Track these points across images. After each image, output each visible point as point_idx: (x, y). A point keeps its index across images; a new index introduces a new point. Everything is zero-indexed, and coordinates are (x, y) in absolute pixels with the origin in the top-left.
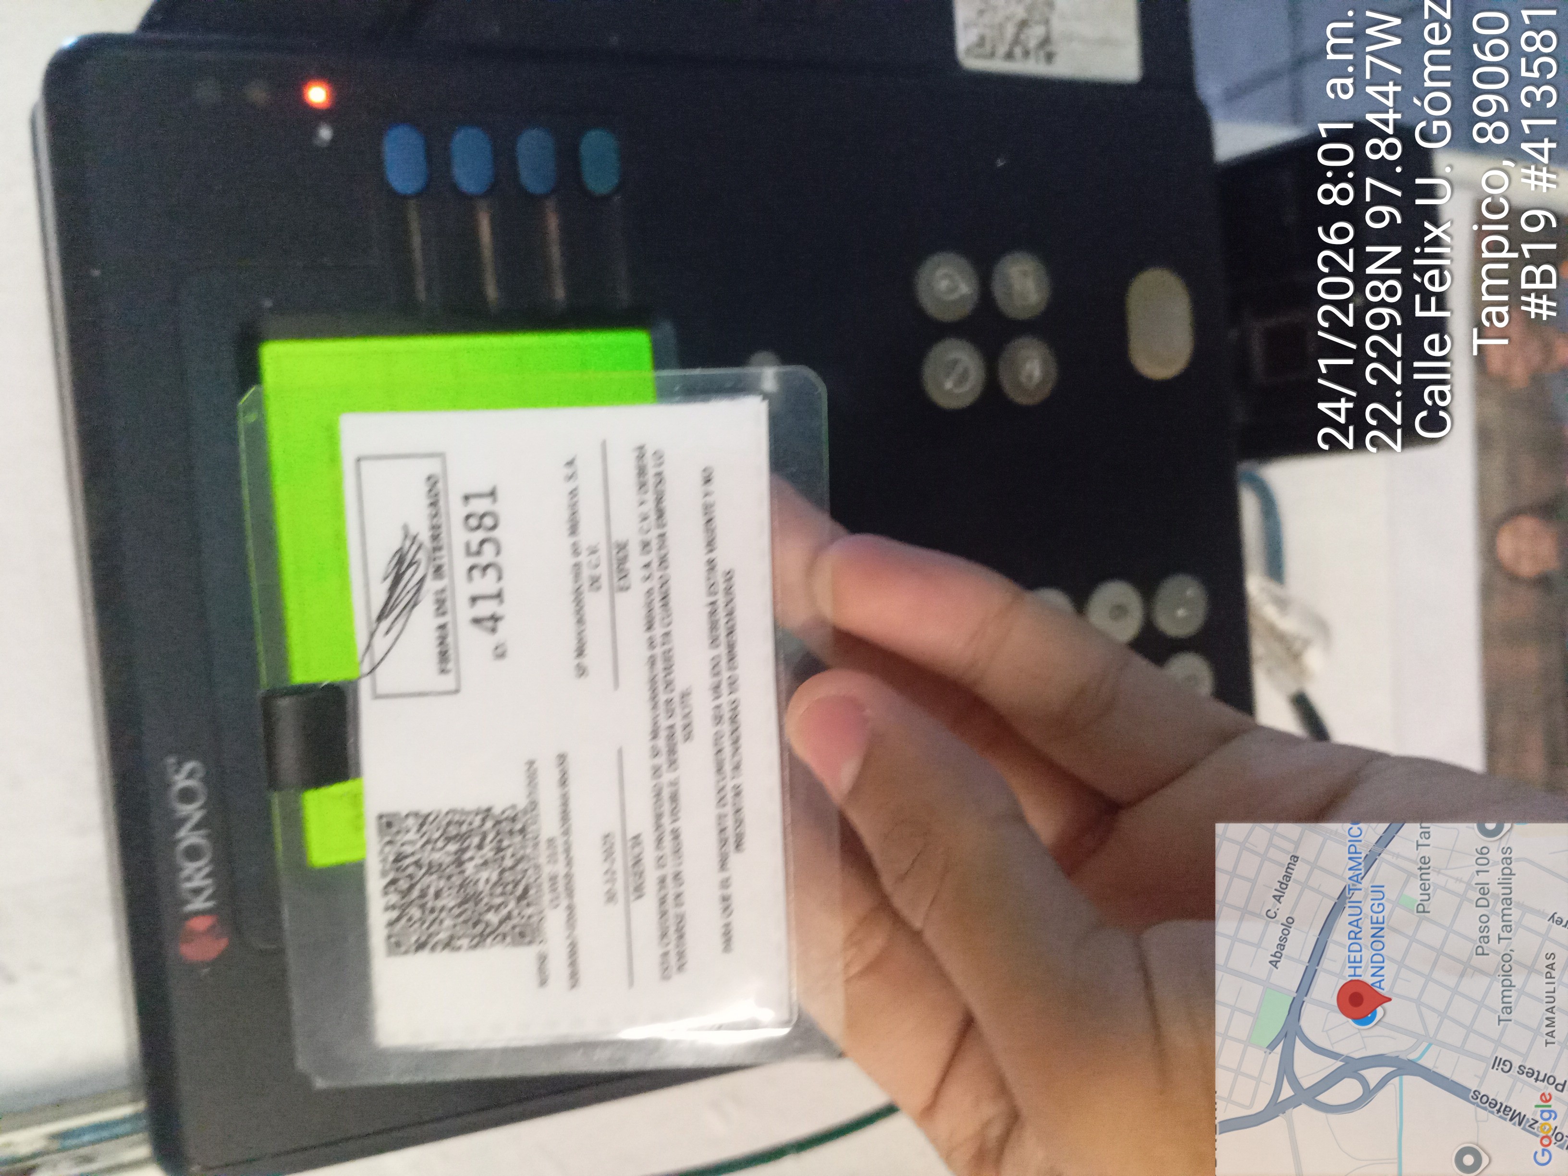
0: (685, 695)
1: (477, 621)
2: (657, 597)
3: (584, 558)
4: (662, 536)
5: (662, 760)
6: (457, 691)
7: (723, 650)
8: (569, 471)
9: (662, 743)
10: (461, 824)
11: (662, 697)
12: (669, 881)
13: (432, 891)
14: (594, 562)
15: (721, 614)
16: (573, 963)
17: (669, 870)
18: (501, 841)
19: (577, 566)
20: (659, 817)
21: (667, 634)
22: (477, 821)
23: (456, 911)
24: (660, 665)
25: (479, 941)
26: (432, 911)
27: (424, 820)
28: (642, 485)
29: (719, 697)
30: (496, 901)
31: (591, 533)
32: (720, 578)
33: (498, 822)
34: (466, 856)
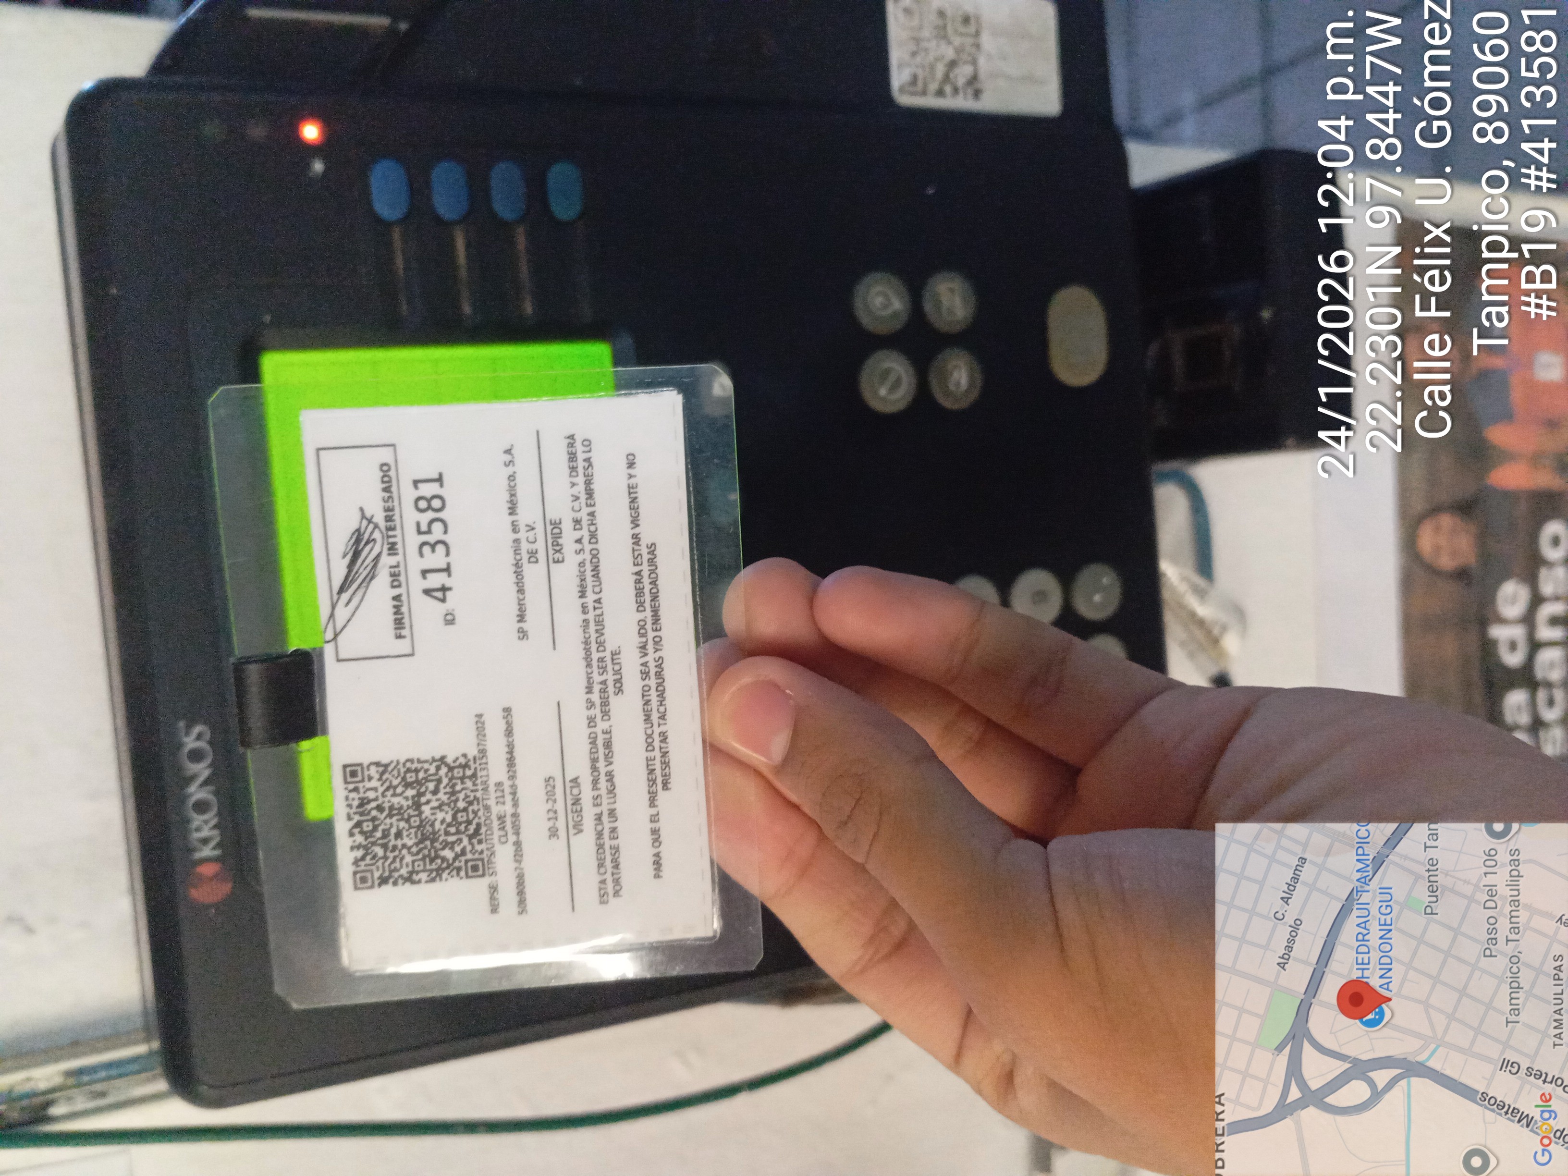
0: (615, 654)
1: (427, 592)
2: (588, 567)
3: (522, 535)
4: (592, 514)
5: (597, 712)
6: (412, 655)
7: (648, 613)
8: (508, 458)
9: (596, 697)
10: (417, 771)
11: (595, 656)
12: (605, 818)
13: (393, 831)
14: (531, 539)
15: (646, 581)
16: (521, 893)
17: (605, 808)
18: (454, 785)
19: (517, 541)
20: (594, 761)
21: (598, 601)
22: (432, 770)
23: (414, 850)
24: (592, 627)
25: (436, 875)
26: (393, 850)
27: (383, 768)
28: (573, 469)
29: (646, 654)
30: (451, 839)
31: (529, 512)
32: (644, 551)
33: (451, 769)
34: (423, 800)
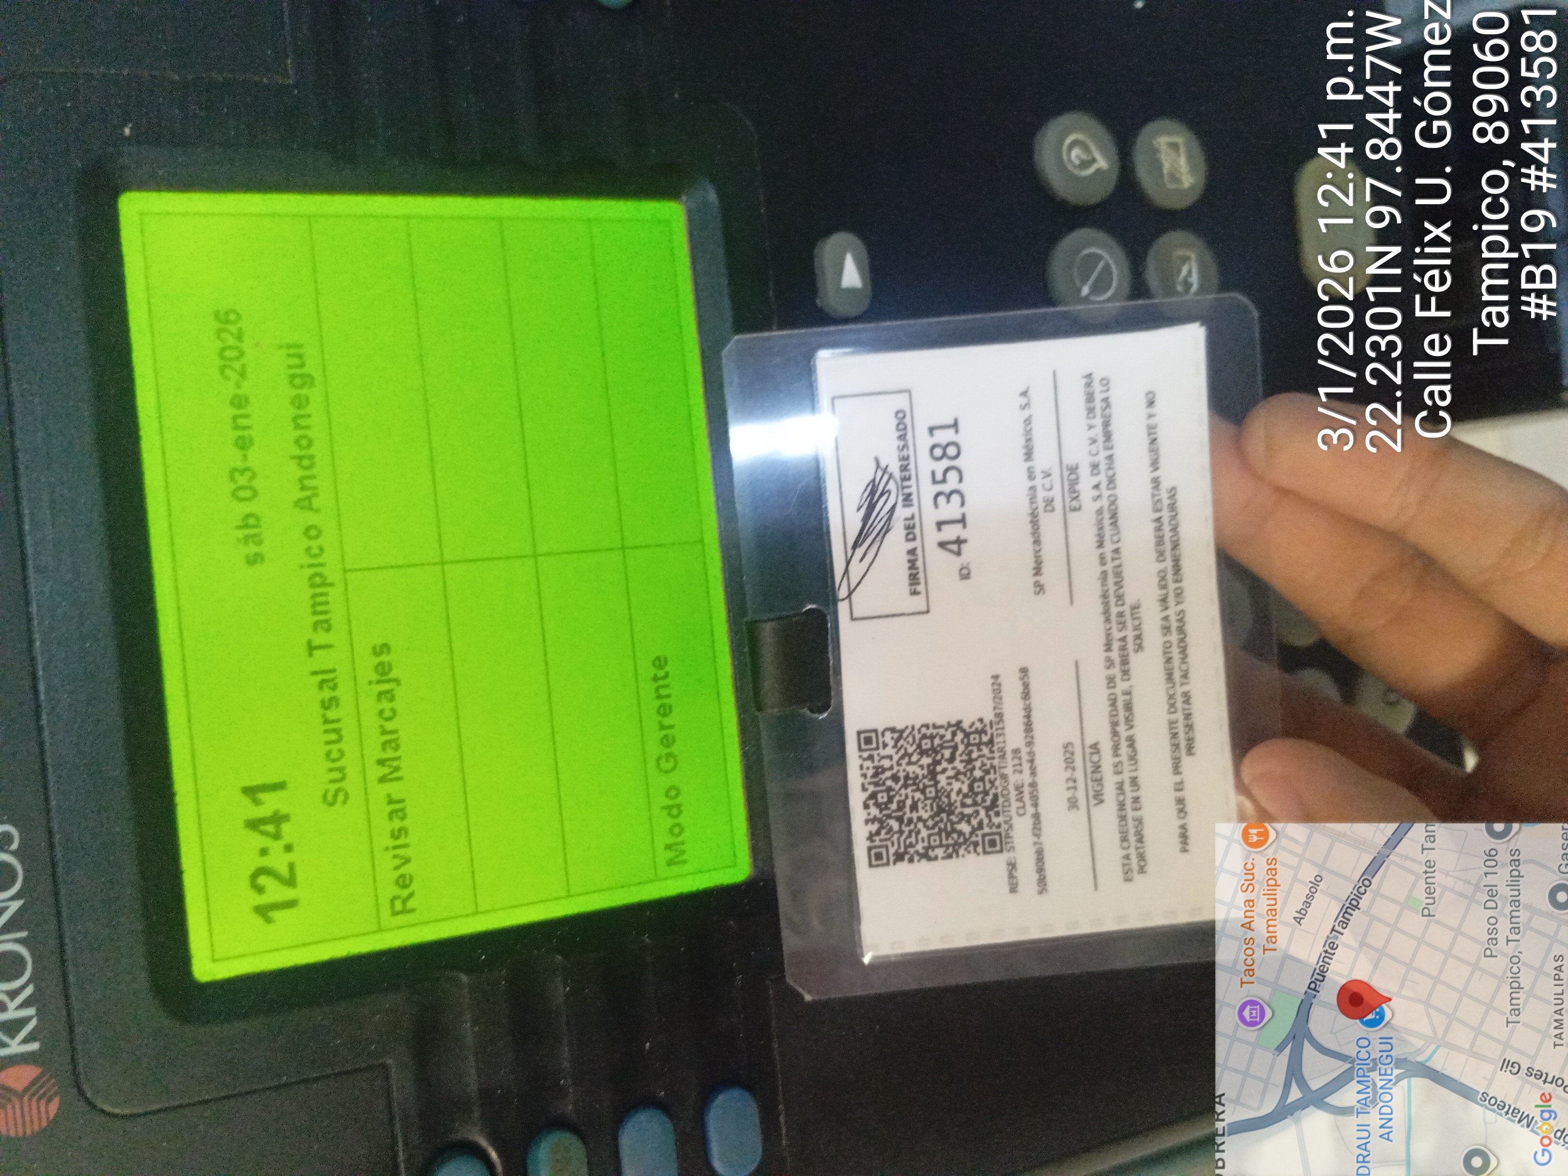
0: (1135, 608)
1: (942, 545)
2: (1106, 515)
3: (1038, 482)
4: (1110, 458)
5: (1116, 671)
6: (928, 612)
7: (1169, 564)
8: (1023, 401)
9: (1115, 655)
10: (932, 737)
11: (1114, 610)
12: (1127, 787)
13: (909, 802)
14: (1048, 486)
15: (1167, 528)
16: (1040, 870)
17: (1126, 776)
18: (971, 752)
19: (1033, 489)
20: (1115, 724)
21: (1117, 551)
22: (948, 736)
23: (930, 823)
24: (1111, 580)
25: (952, 852)
26: (909, 824)
27: (899, 733)
28: (1091, 410)
29: (1166, 608)
30: (968, 811)
31: (1045, 458)
32: (1164, 495)
33: (967, 735)
34: (939, 768)
